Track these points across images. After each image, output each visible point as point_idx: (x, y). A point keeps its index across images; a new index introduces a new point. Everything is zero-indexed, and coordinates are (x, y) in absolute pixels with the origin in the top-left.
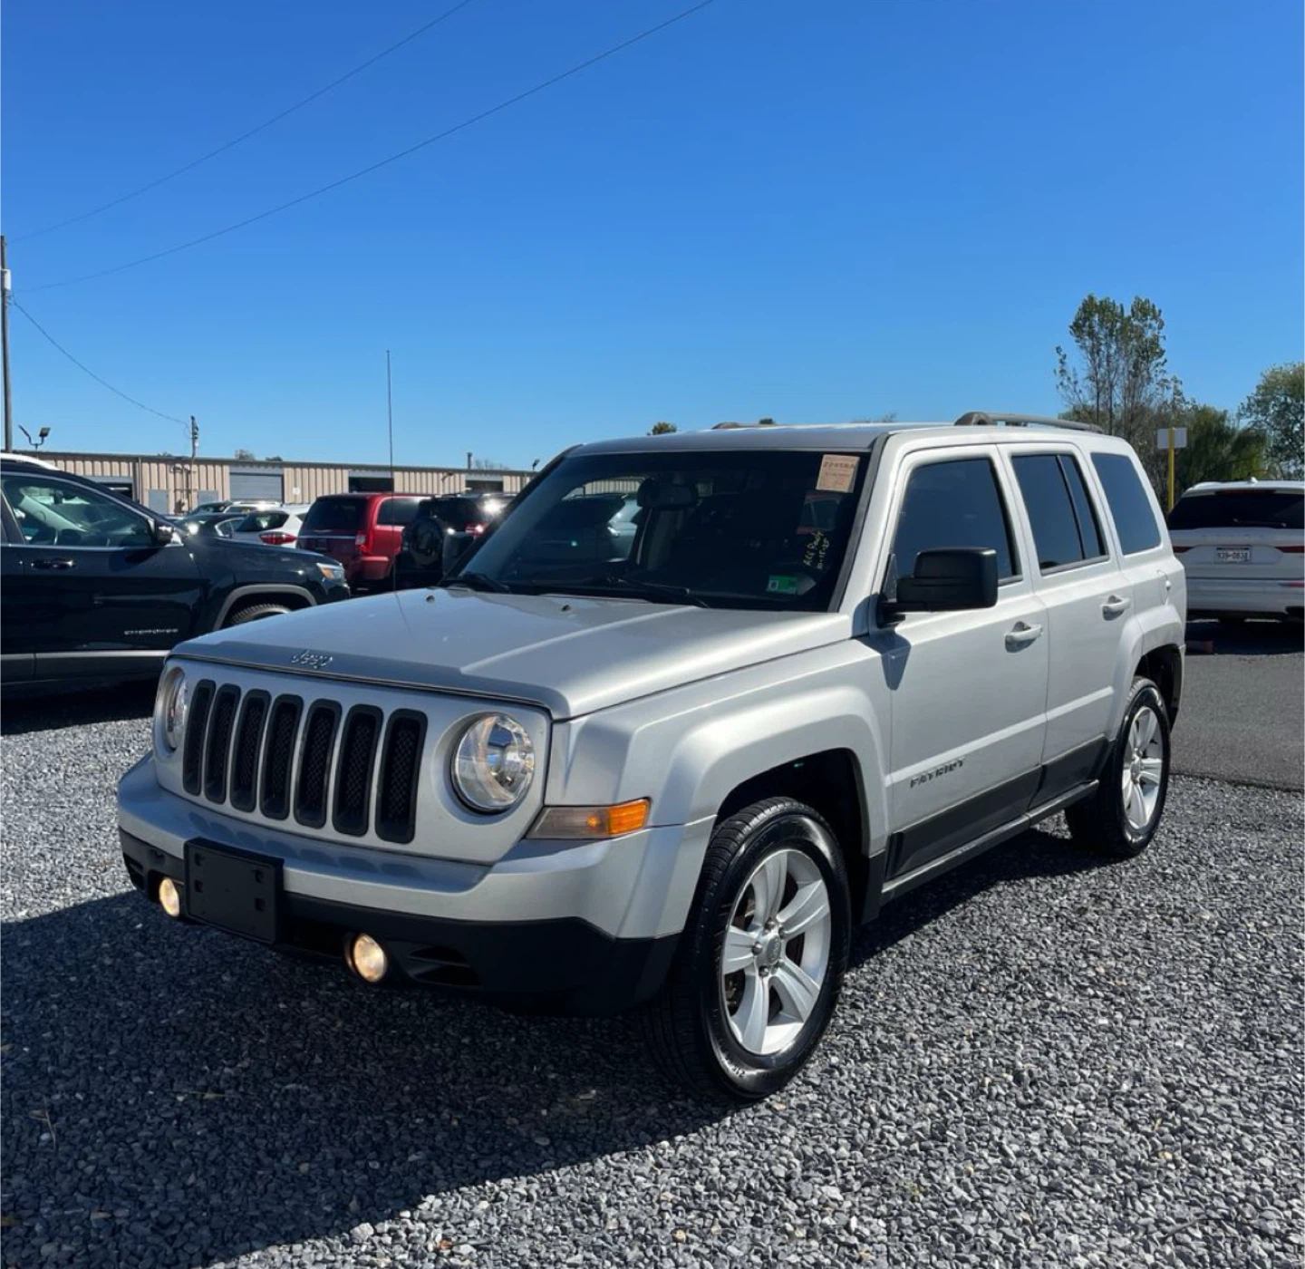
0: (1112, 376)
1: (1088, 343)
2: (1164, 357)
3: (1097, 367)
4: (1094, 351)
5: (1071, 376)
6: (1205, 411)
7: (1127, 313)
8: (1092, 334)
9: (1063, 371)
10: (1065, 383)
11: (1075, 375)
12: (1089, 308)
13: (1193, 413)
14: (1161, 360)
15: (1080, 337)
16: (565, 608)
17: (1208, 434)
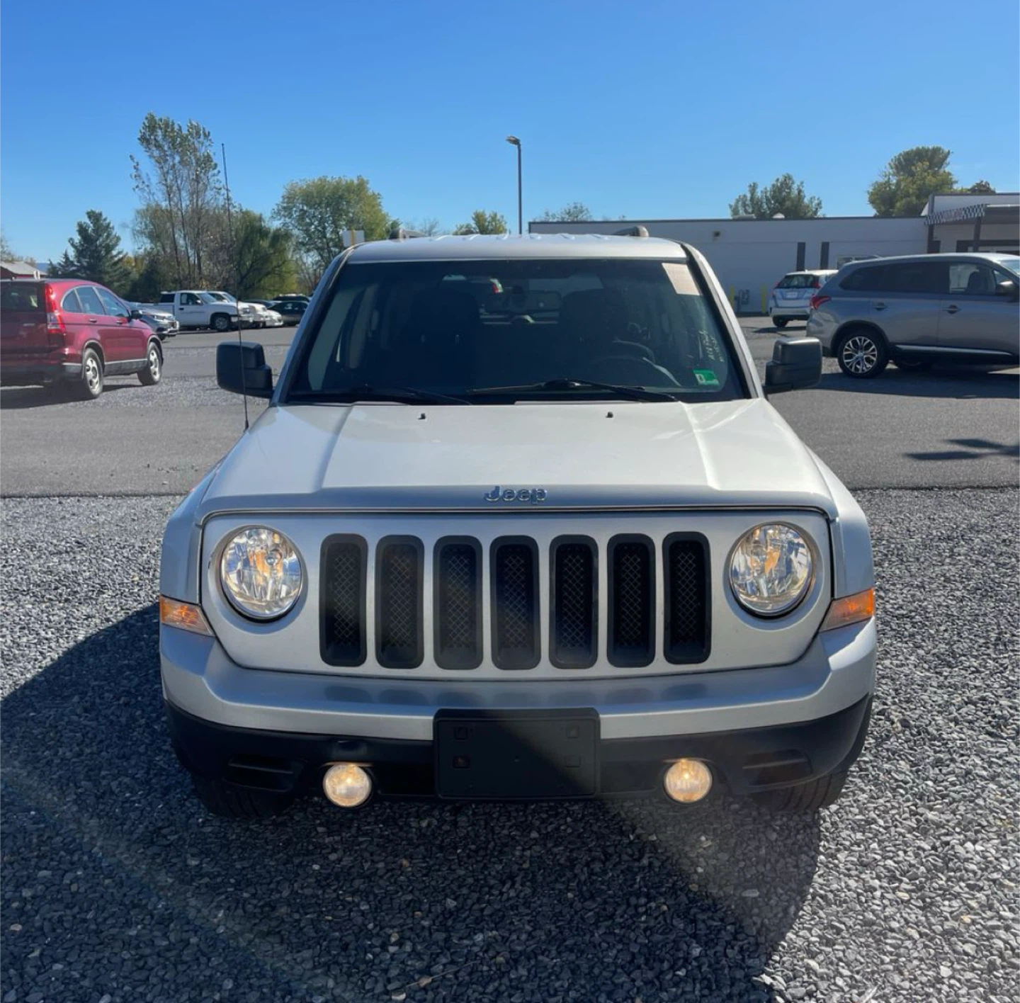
0: (179, 182)
1: (156, 153)
2: (218, 169)
3: (165, 174)
4: (161, 161)
5: (145, 179)
6: (247, 213)
7: (185, 132)
8: (158, 146)
9: (138, 176)
10: (141, 186)
11: (149, 179)
12: (152, 125)
13: (240, 216)
14: (216, 171)
15: (148, 148)
16: (423, 417)
17: (252, 232)
